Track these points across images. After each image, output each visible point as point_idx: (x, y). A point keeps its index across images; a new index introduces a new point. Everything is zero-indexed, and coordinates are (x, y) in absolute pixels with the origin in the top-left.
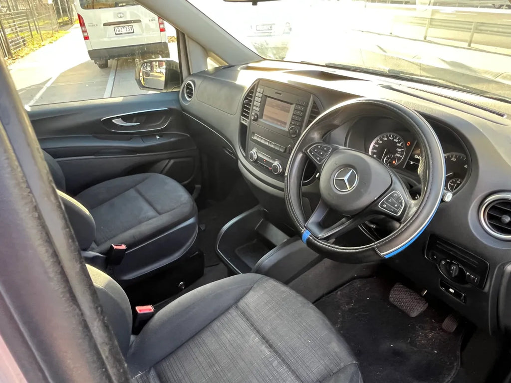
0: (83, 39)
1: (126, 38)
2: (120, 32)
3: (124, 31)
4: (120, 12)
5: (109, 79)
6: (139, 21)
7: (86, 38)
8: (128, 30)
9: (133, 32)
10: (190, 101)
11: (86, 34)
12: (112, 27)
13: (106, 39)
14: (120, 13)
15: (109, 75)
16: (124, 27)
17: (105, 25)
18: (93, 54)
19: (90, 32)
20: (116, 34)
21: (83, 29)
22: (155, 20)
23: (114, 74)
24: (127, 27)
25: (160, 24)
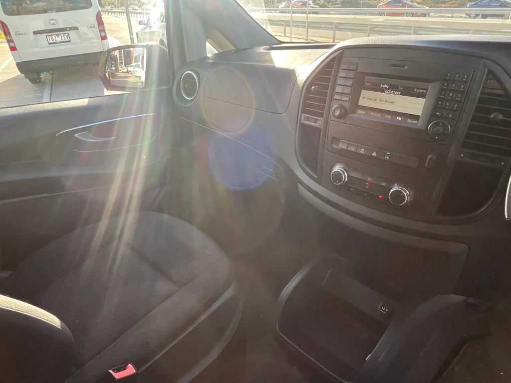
0: (9, 49)
1: (62, 47)
2: (54, 41)
3: (58, 39)
4: (54, 18)
5: (45, 93)
6: (76, 28)
7: (13, 49)
8: (63, 38)
9: (70, 41)
10: (193, 100)
11: (12, 44)
12: (44, 35)
13: (36, 50)
14: (53, 20)
15: (44, 89)
16: (58, 35)
17: (35, 33)
18: (23, 66)
19: (17, 42)
20: (49, 44)
21: (9, 38)
22: (94, 27)
23: (50, 89)
24: (62, 35)
25: (100, 31)
